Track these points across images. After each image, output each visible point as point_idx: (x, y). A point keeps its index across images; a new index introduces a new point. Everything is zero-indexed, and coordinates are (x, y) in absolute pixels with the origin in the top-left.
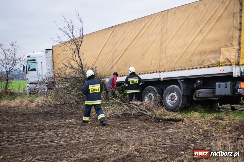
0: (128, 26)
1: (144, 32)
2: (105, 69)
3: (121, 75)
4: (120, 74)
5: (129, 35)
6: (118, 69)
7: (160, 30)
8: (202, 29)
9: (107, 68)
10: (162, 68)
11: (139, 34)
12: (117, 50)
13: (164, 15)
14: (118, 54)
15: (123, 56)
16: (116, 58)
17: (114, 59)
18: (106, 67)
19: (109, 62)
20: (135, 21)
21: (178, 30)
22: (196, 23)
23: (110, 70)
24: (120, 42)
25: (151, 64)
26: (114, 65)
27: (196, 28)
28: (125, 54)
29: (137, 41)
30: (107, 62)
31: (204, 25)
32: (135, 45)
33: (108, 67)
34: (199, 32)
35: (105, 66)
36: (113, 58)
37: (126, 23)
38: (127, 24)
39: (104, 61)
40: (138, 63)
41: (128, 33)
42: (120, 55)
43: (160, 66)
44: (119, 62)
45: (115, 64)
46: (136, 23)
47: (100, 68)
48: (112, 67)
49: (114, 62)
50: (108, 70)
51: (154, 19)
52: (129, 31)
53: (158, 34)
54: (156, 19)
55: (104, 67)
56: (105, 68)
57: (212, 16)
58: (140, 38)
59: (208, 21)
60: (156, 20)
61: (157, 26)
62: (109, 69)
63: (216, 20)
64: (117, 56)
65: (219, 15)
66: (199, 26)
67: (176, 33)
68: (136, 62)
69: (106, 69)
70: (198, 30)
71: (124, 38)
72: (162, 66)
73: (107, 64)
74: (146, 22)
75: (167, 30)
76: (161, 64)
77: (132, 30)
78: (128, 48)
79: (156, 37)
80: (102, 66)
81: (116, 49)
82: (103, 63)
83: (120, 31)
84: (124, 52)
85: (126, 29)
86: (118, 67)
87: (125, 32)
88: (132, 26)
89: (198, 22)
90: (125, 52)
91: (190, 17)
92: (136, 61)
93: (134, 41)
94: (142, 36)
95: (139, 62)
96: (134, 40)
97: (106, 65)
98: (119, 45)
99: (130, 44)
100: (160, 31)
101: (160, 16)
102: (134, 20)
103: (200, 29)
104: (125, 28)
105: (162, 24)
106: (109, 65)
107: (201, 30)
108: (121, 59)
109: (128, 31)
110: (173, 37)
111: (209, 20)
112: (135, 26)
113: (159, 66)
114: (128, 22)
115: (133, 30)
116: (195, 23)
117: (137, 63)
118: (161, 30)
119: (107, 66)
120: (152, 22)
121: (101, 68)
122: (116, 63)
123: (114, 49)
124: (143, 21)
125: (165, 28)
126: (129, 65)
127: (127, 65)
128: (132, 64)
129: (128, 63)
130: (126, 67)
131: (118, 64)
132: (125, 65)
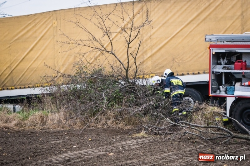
5: (179, 17)
6: (157, 65)
7: (239, 13)
11: (198, 16)
12: (152, 37)
15: (167, 46)
16: (151, 48)
17: (146, 51)
24: (160, 26)
26: (147, 59)
29: (195, 25)
32: (191, 32)
36: (145, 49)
42: (159, 45)
44: (159, 55)
45: (149, 57)
49: (146, 54)
53: (237, 19)
58: (201, 22)
64: (153, 45)
68: (195, 56)
71: (168, 20)
78: (178, 35)
79: (233, 23)
81: (151, 36)
83: (156, 9)
84: (169, 41)
85: (170, 7)
90: (172, 42)
92: (195, 55)
93: (189, 26)
94: (205, 19)
95: (202, 56)
96: (188, 24)
98: (157, 30)
99: (181, 30)
108: (163, 50)
109: (176, 10)
117: (196, 58)
122: (151, 56)
126: (180, 60)
127: (176, 60)
128: (187, 59)
129: (179, 57)
130: (175, 63)
131: (155, 58)
132: (173, 60)
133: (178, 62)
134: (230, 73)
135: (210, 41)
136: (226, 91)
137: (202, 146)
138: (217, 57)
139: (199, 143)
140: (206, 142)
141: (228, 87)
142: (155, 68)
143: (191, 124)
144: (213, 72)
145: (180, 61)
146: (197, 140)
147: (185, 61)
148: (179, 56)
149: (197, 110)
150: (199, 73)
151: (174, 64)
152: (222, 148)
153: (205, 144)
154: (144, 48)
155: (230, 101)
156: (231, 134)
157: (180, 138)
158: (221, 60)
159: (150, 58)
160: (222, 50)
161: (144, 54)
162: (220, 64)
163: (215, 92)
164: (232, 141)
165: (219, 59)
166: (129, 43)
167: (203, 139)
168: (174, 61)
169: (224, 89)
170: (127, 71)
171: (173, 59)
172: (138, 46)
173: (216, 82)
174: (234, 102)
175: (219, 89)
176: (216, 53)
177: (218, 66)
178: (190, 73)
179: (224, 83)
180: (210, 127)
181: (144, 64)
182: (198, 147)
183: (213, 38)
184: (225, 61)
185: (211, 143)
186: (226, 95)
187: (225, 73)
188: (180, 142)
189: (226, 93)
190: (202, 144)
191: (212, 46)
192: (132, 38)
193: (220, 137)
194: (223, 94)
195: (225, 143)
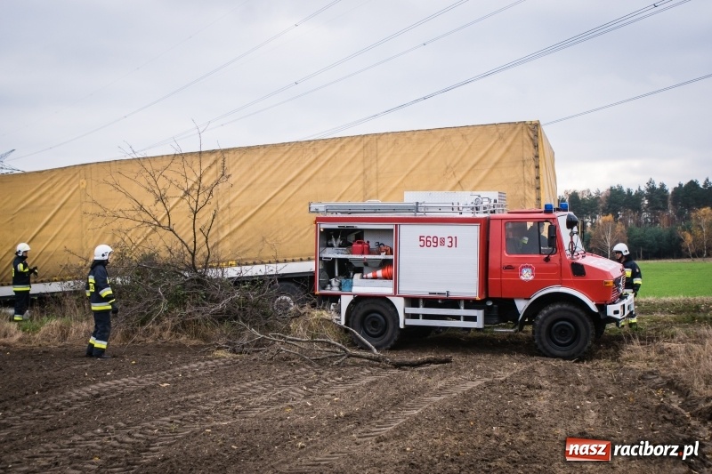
0: (265, 154)
1: (316, 173)
3: (250, 262)
4: (246, 259)
5: (271, 175)
6: (239, 248)
7: (360, 171)
8: (462, 179)
11: (299, 174)
12: (231, 205)
13: (367, 144)
14: (236, 215)
15: (254, 219)
16: (230, 222)
17: (223, 226)
20: (287, 148)
21: (407, 176)
22: (447, 168)
24: (243, 188)
26: (223, 239)
27: (449, 176)
28: (257, 215)
29: (295, 189)
31: (464, 173)
32: (289, 198)
34: (456, 185)
36: (221, 224)
37: (258, 147)
38: (262, 152)
39: (184, 228)
40: (301, 237)
41: (265, 171)
42: (242, 216)
44: (241, 232)
45: (227, 236)
46: (289, 150)
48: (218, 244)
49: (223, 231)
51: (342, 147)
52: (270, 167)
53: (357, 180)
54: (348, 148)
57: (481, 159)
58: (304, 184)
59: (473, 167)
60: (346, 151)
61: (350, 162)
63: (490, 166)
64: (234, 218)
65: (496, 159)
66: (454, 173)
67: (402, 182)
68: (296, 235)
70: (454, 182)
71: (255, 180)
74: (320, 152)
75: (377, 174)
77: (278, 164)
78: (271, 202)
79: (350, 186)
81: (229, 204)
83: (238, 164)
84: (257, 211)
85: (259, 160)
86: (237, 246)
87: (256, 166)
88: (279, 155)
89: (452, 166)
90: (261, 212)
91: (433, 155)
92: (295, 232)
93: (286, 189)
94: (310, 179)
95: (306, 234)
96: (285, 186)
98: (239, 195)
99: (275, 195)
100: (360, 175)
101: (357, 144)
102: (284, 144)
103: (458, 179)
104: (256, 158)
105: (363, 161)
107: (459, 182)
108: (248, 226)
109: (267, 165)
110: (396, 188)
111: (475, 165)
112: (289, 158)
114: (265, 146)
115: (281, 165)
116: (445, 167)
117: (297, 237)
118: (364, 173)
120: (335, 154)
122: (230, 234)
123: (223, 202)
124: (309, 149)
125: (374, 170)
126: (274, 240)
127: (268, 240)
128: (283, 239)
130: (266, 245)
131: (235, 237)
133: (270, 243)
134: (346, 260)
135: (317, 211)
136: (340, 286)
137: (304, 369)
138: (327, 237)
139: (298, 366)
140: (310, 364)
141: (344, 281)
142: (236, 251)
143: (288, 337)
144: (321, 258)
146: (296, 361)
147: (280, 242)
148: (271, 235)
149: (297, 316)
150: (301, 260)
151: (264, 246)
152: (333, 373)
153: (309, 367)
154: (218, 222)
155: (346, 301)
156: (346, 351)
157: (272, 359)
158: (333, 239)
159: (229, 237)
160: (335, 226)
161: (220, 231)
162: (332, 246)
163: (324, 288)
164: (349, 361)
165: (331, 239)
166: (196, 212)
167: (305, 360)
168: (265, 242)
169: (337, 284)
170: (193, 255)
171: (264, 239)
172: (212, 217)
173: (326, 274)
174: (352, 302)
175: (330, 283)
176: (325, 229)
177: (328, 249)
178: (288, 259)
179: (337, 275)
180: (316, 342)
181: (220, 245)
182: (297, 371)
183: (321, 208)
184: (339, 242)
185: (316, 365)
186: (340, 292)
187: (340, 260)
188: (271, 364)
189: (340, 290)
190: (304, 367)
191: (319, 220)
192: (200, 204)
193: (330, 357)
194: (335, 290)
195: (338, 365)
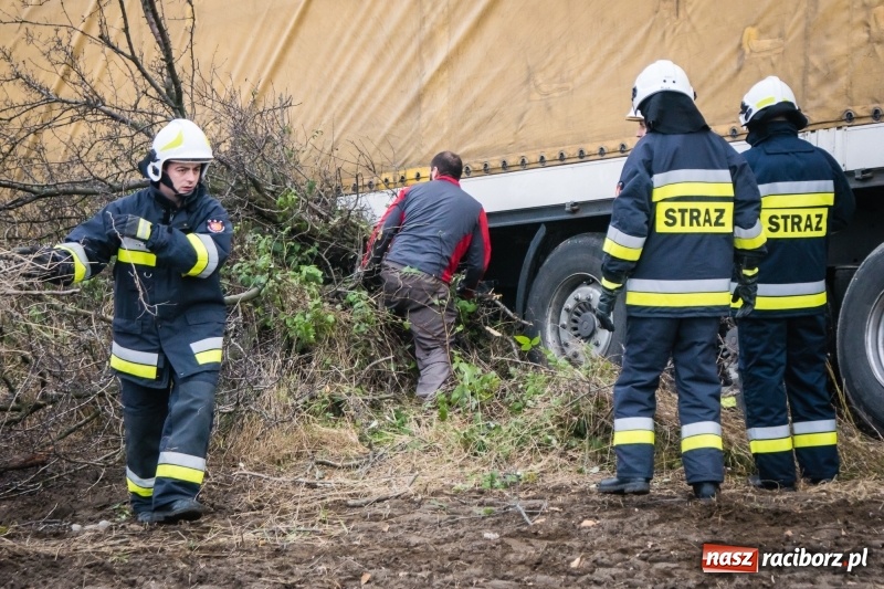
2: (359, 114)
6: (469, 109)
9: (375, 103)
10: (826, 93)
16: (450, 20)
17: (432, 37)
18: (372, 96)
19: (390, 57)
23: (398, 121)
25: (734, 65)
30: (379, 59)
33: (386, 98)
35: (363, 96)
36: (427, 27)
43: (812, 80)
44: (476, 53)
45: (440, 70)
47: (317, 111)
48: (419, 99)
49: (431, 55)
50: (389, 124)
55: (349, 104)
56: (357, 105)
62: (397, 113)
69: (365, 116)
72: (829, 79)
73: (379, 73)
76: (815, 60)
80: (337, 89)
82: (342, 70)
97: (369, 87)
106: (395, 86)
113: (804, 82)
119: (376, 90)
121: (326, 109)
122: (447, 64)
126: (555, 77)
127: (540, 79)
128: (580, 72)
129: (551, 63)
130: (536, 96)
131: (463, 71)
132: (527, 81)
133: (544, 88)
142: (463, 124)
145: (555, 86)
147: (570, 85)
148: (550, 58)
151: (529, 101)
154: (423, 21)
159: (445, 74)
161: (424, 56)
168: (532, 86)
171: (530, 76)
